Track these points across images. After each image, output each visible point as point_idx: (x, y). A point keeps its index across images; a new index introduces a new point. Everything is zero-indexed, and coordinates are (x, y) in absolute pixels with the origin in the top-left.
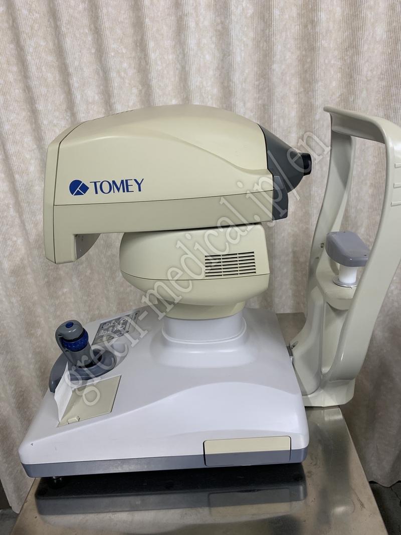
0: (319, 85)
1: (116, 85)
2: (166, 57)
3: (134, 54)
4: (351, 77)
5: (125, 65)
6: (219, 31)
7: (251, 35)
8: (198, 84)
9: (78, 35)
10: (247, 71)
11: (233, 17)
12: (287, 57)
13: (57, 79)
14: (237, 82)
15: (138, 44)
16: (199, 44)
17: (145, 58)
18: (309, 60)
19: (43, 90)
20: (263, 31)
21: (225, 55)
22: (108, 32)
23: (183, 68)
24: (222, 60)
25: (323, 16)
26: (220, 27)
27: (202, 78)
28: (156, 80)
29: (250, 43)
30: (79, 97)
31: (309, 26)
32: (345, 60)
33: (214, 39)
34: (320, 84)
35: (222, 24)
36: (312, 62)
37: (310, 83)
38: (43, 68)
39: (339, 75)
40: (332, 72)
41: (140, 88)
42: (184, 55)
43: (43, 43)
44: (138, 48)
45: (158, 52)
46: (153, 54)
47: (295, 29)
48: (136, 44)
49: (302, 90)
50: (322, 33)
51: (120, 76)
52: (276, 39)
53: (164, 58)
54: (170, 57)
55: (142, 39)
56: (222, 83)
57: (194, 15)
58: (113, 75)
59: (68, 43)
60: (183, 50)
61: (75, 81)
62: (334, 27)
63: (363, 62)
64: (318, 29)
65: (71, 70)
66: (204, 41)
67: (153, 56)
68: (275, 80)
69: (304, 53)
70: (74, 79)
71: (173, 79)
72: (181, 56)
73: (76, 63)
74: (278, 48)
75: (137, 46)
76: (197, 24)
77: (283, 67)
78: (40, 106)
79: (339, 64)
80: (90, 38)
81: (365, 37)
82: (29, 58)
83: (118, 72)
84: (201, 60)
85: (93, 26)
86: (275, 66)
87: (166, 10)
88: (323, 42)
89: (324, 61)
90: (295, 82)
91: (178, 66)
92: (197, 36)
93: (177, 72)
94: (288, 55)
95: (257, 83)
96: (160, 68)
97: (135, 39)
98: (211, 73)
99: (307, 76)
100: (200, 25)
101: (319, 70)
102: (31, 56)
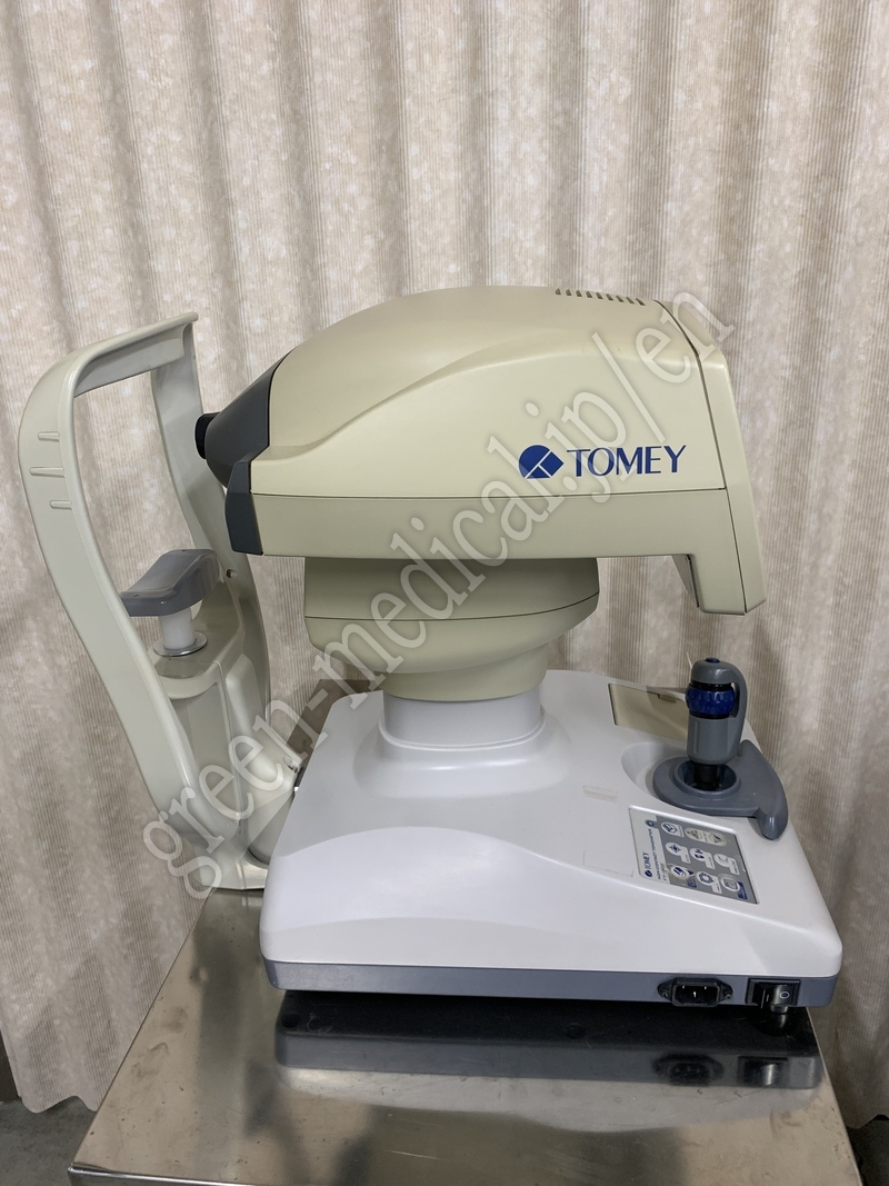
0: (757, 249)
1: (330, 228)
2: (442, 177)
3: (373, 167)
4: (824, 236)
5: (353, 189)
6: (558, 128)
7: (625, 139)
8: (507, 235)
9: (254, 125)
10: (610, 214)
11: (590, 103)
12: (696, 188)
13: (200, 211)
14: (590, 234)
15: (384, 148)
16: (513, 153)
17: (397, 177)
18: (739, 196)
19: (169, 233)
20: (650, 132)
21: (566, 178)
22: (321, 123)
23: (478, 200)
24: (561, 188)
25: (773, 108)
26: (560, 121)
27: (516, 222)
28: (417, 223)
29: (621, 156)
30: (246, 249)
31: (744, 128)
32: (813, 200)
33: (546, 144)
34: (760, 247)
35: (566, 114)
36: (745, 201)
37: (739, 245)
38: (173, 189)
39: (800, 230)
40: (786, 224)
41: (382, 235)
42: (482, 174)
43: (175, 137)
44: (384, 156)
46: (415, 170)
47: (715, 131)
48: (380, 147)
49: (722, 257)
50: (770, 143)
51: (340, 211)
52: (675, 151)
53: (437, 178)
54: (452, 176)
55: (395, 137)
56: (558, 235)
57: (509, 95)
58: (326, 207)
60: (481, 165)
61: (241, 218)
62: (793, 131)
63: (851, 206)
64: (761, 135)
65: (235, 194)
66: (526, 147)
67: (414, 173)
68: (668, 234)
69: (730, 181)
70: (240, 212)
71: (453, 222)
72: (474, 176)
73: (246, 181)
74: (678, 170)
75: (380, 151)
76: (513, 113)
77: (687, 208)
79: (801, 206)
80: (278, 132)
81: (858, 154)
82: (145, 166)
83: (337, 202)
84: (517, 185)
85: (287, 107)
86: (670, 207)
87: (450, 82)
88: (771, 161)
89: (772, 201)
90: (709, 239)
91: (467, 195)
92: (511, 137)
93: (464, 207)
94: (698, 184)
95: (630, 238)
96: (427, 198)
97: (379, 137)
98: (536, 212)
99: (735, 228)
100: (520, 115)
101: (760, 219)
102: (150, 162)
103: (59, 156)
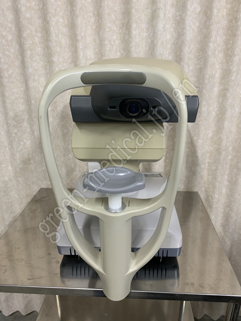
1: (108, 49)
2: (142, 34)
3: (121, 31)
5: (115, 37)
6: (177, 20)
7: (197, 24)
8: (161, 52)
9: (86, 17)
10: (192, 47)
11: (188, 12)
13: (68, 43)
15: (125, 25)
16: (164, 27)
18: (231, 42)
19: (58, 49)
20: (205, 22)
22: (106, 16)
24: (177, 39)
26: (178, 18)
31: (234, 22)
33: (173, 25)
36: (233, 43)
37: (231, 57)
38: (60, 36)
41: (122, 52)
43: (61, 20)
44: (125, 28)
45: (137, 30)
46: (134, 32)
47: (224, 23)
48: (123, 25)
51: (111, 44)
52: (213, 28)
53: (141, 35)
54: (145, 34)
55: (128, 22)
56: (176, 53)
57: (164, 9)
59: (80, 21)
60: (154, 31)
61: (80, 45)
66: (167, 26)
68: (210, 53)
69: (228, 37)
70: (80, 43)
73: (83, 34)
74: (214, 33)
75: (123, 26)
76: (165, 15)
78: (55, 59)
82: (52, 28)
83: (110, 41)
84: (164, 37)
85: (96, 12)
87: (145, 5)
90: (221, 55)
91: (149, 40)
92: (164, 23)
93: (148, 44)
96: (137, 40)
97: (123, 22)
98: (169, 46)
99: (229, 52)
102: (53, 27)
103: (25, 25)
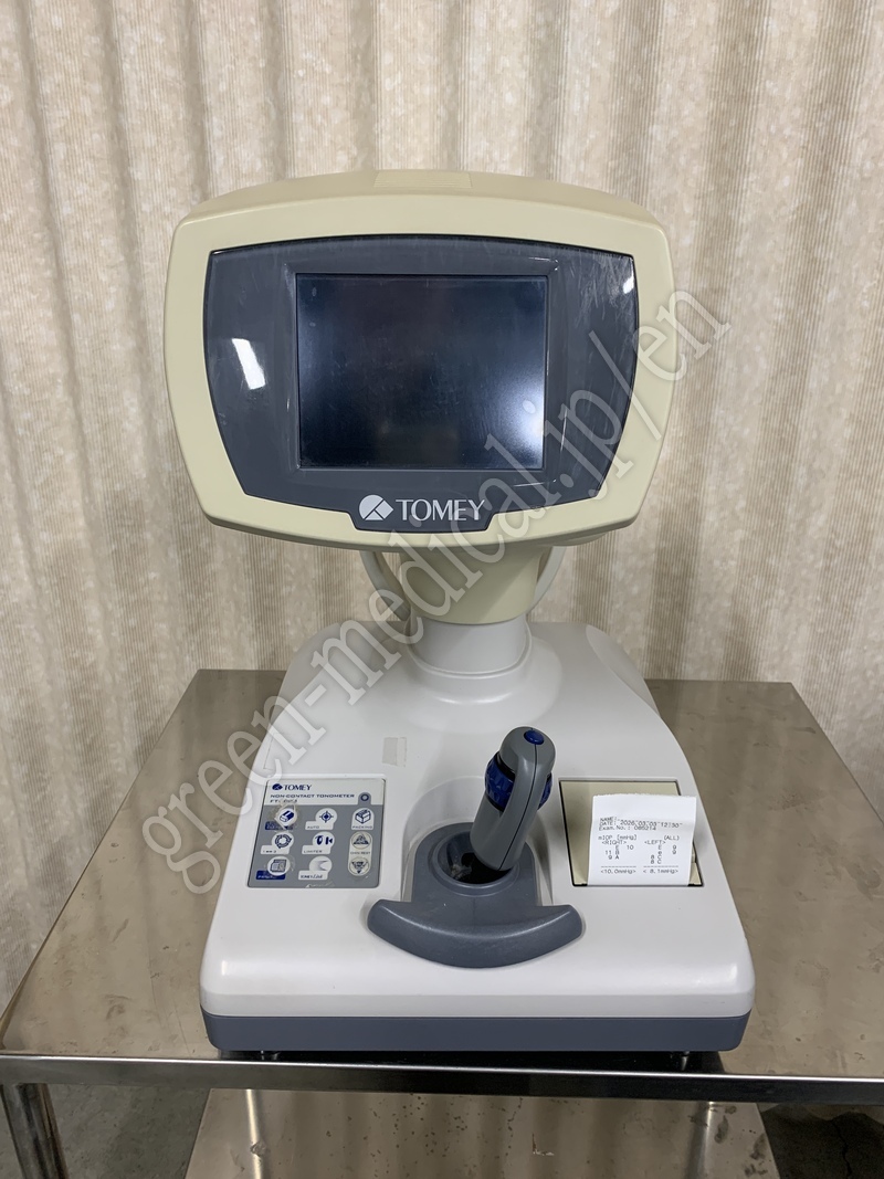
0: (750, 179)
1: (302, 139)
2: (416, 89)
3: (348, 79)
4: (826, 168)
5: (327, 100)
6: (539, 42)
7: (611, 56)
9: (232, 27)
10: (592, 136)
11: (573, 14)
13: (181, 118)
15: (359, 57)
16: (491, 66)
17: (370, 88)
20: (637, 49)
22: (295, 26)
23: (452, 116)
24: (540, 107)
25: (773, 27)
26: (542, 34)
30: (220, 159)
31: (742, 48)
32: (816, 130)
33: (527, 59)
34: (753, 176)
38: (154, 92)
39: (800, 162)
40: (785, 155)
41: (355, 152)
43: (159, 39)
44: (359, 66)
45: (399, 76)
46: (388, 81)
47: (709, 51)
48: (356, 57)
49: (712, 188)
50: (767, 65)
51: (313, 123)
52: (663, 69)
53: (412, 91)
54: (427, 91)
55: (368, 44)
58: (298, 117)
59: (211, 41)
60: (456, 78)
61: (216, 126)
62: (797, 54)
63: (856, 136)
64: (759, 56)
65: (210, 100)
66: (505, 62)
67: (387, 84)
68: (652, 159)
69: (724, 105)
70: (215, 120)
73: (223, 87)
74: (666, 89)
75: (356, 61)
76: (492, 23)
78: (139, 173)
79: (802, 137)
80: (257, 36)
81: (866, 80)
83: (310, 113)
84: (494, 102)
88: (769, 84)
89: (768, 127)
92: (489, 49)
96: (400, 112)
100: (499, 26)
101: (754, 147)
102: (132, 63)
103: (48, 53)
